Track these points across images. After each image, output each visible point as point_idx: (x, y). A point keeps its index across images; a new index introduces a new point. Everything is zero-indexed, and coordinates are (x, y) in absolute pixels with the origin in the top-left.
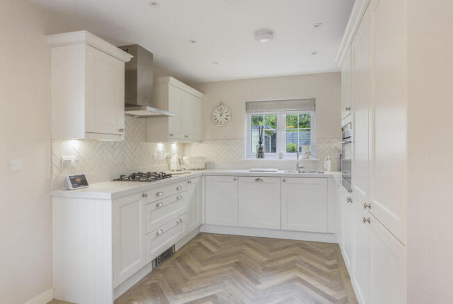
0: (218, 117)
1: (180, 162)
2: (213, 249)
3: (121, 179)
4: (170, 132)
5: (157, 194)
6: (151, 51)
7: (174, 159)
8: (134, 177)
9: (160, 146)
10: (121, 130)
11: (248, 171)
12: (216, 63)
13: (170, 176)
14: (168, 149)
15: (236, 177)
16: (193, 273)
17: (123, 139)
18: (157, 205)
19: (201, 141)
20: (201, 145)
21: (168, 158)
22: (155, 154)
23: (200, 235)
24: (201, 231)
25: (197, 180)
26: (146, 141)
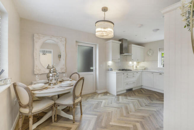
0: (149, 54)
1: (136, 67)
2: (143, 92)
3: (120, 70)
4: (132, 59)
5: (127, 74)
6: (127, 39)
7: (135, 66)
8: (123, 70)
9: (130, 63)
10: (119, 59)
11: (158, 71)
12: (146, 38)
13: (131, 70)
14: (133, 63)
15: (153, 73)
16: (135, 95)
17: (119, 61)
18: (127, 77)
19: (144, 61)
20: (144, 62)
21: (133, 66)
22: (129, 65)
23: (142, 88)
24: (142, 87)
25: (140, 72)
26: (126, 61)
